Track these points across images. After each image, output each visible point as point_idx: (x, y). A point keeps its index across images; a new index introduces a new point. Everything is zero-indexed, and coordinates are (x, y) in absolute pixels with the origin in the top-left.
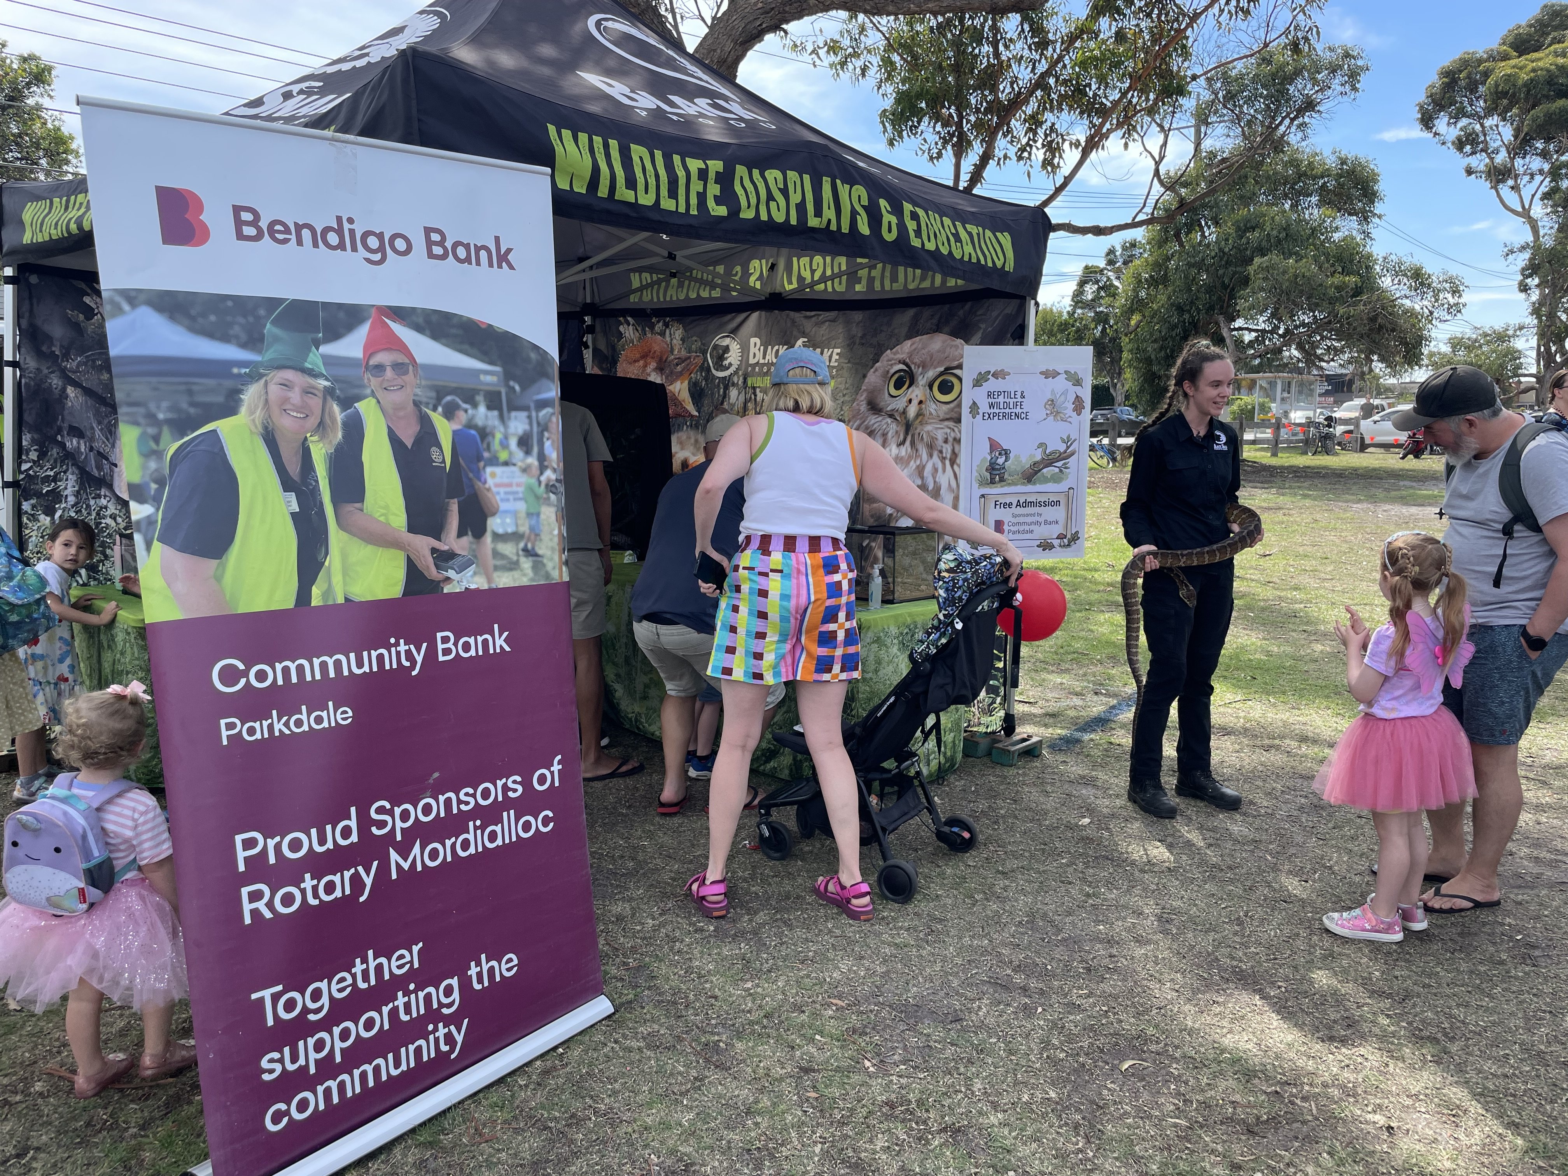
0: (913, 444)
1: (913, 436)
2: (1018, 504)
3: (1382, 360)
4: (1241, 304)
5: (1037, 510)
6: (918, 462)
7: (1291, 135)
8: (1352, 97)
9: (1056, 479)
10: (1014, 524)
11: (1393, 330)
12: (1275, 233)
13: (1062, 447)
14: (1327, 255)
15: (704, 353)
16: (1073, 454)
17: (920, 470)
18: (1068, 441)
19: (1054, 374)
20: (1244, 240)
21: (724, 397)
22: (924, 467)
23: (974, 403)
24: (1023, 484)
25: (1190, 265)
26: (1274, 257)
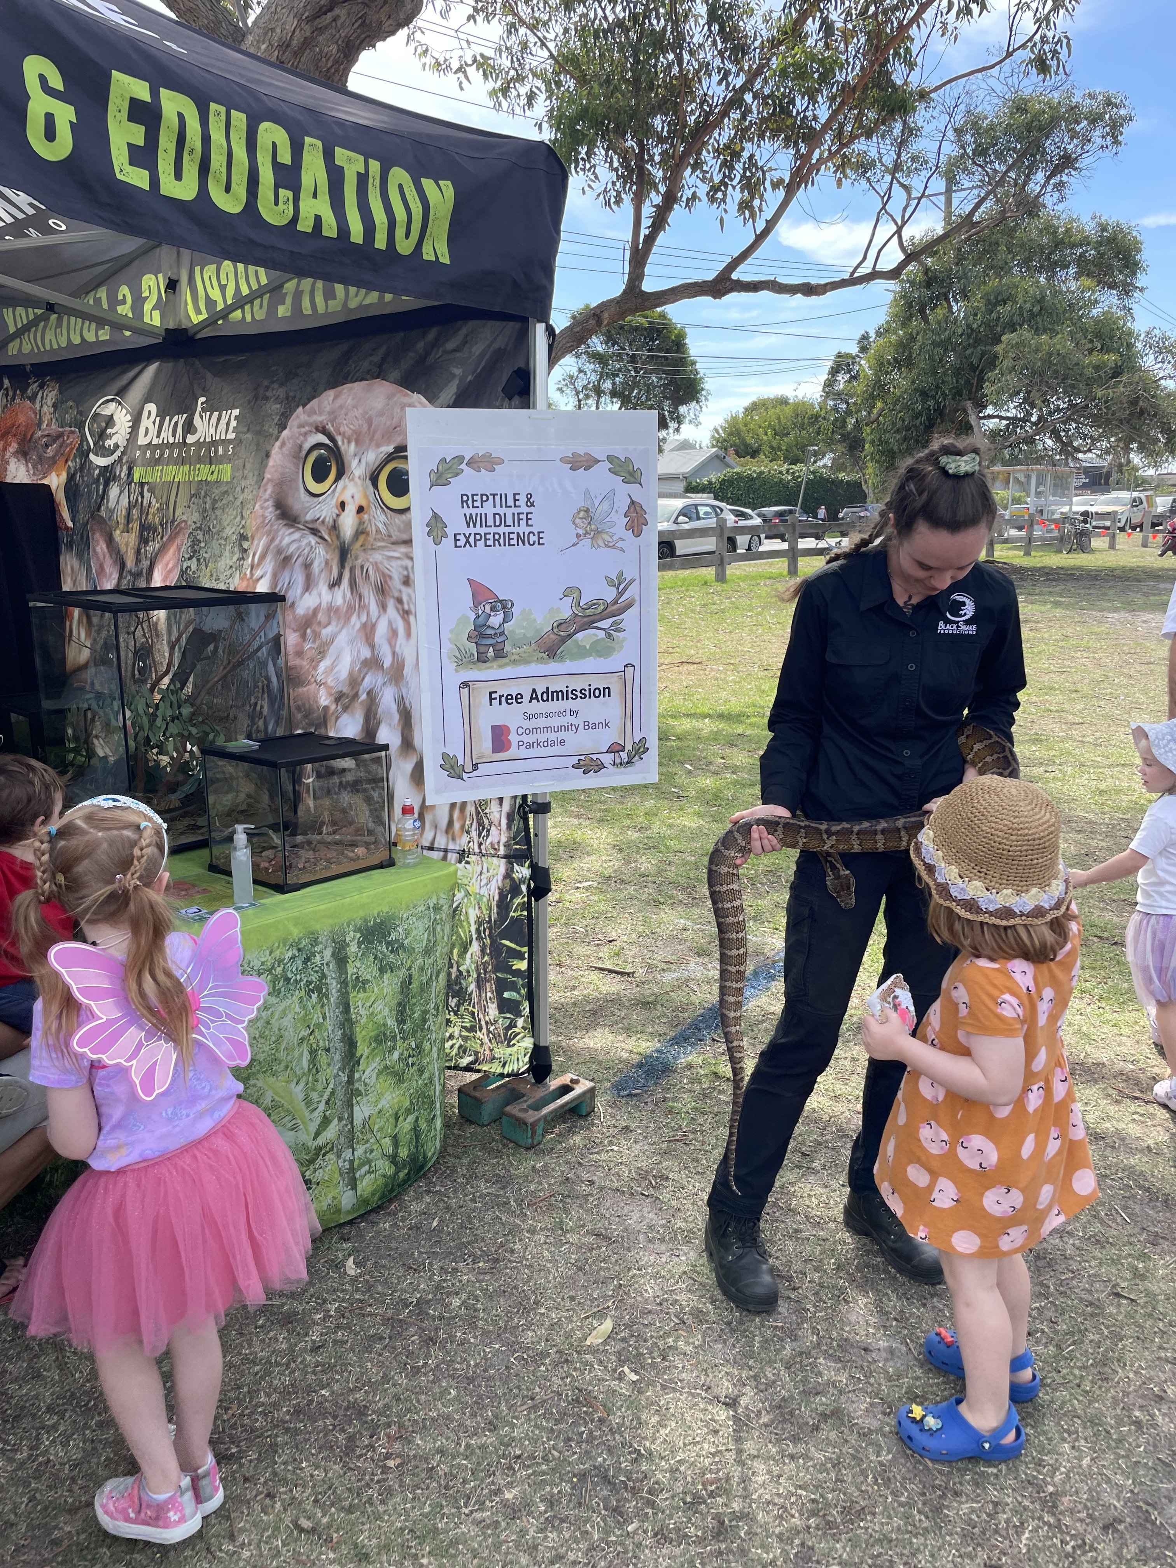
0: (353, 584)
1: (352, 570)
2: (534, 696)
3: (1142, 448)
4: (988, 389)
5: (569, 704)
6: (364, 618)
7: (1048, 196)
8: (1114, 151)
9: (601, 650)
10: (529, 731)
11: (1155, 415)
12: (1028, 306)
13: (609, 594)
14: (1085, 331)
15: (81, 426)
16: (629, 606)
17: (368, 631)
18: (620, 584)
19: (589, 463)
20: (994, 315)
21: (103, 498)
22: (373, 626)
23: (436, 516)
24: (540, 660)
25: (935, 344)
26: (1025, 333)
